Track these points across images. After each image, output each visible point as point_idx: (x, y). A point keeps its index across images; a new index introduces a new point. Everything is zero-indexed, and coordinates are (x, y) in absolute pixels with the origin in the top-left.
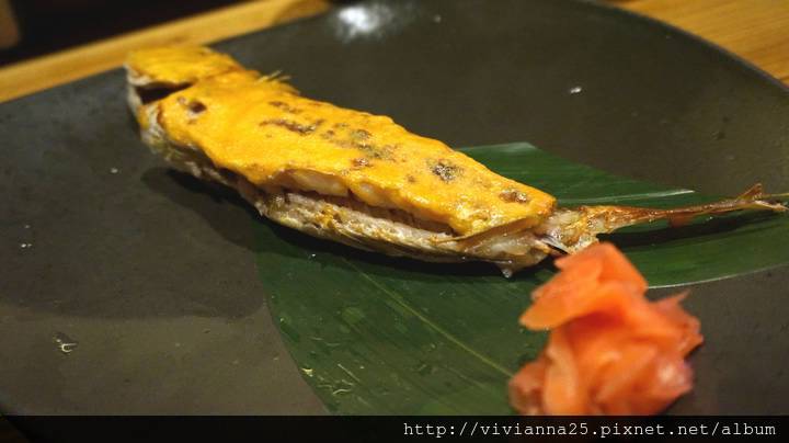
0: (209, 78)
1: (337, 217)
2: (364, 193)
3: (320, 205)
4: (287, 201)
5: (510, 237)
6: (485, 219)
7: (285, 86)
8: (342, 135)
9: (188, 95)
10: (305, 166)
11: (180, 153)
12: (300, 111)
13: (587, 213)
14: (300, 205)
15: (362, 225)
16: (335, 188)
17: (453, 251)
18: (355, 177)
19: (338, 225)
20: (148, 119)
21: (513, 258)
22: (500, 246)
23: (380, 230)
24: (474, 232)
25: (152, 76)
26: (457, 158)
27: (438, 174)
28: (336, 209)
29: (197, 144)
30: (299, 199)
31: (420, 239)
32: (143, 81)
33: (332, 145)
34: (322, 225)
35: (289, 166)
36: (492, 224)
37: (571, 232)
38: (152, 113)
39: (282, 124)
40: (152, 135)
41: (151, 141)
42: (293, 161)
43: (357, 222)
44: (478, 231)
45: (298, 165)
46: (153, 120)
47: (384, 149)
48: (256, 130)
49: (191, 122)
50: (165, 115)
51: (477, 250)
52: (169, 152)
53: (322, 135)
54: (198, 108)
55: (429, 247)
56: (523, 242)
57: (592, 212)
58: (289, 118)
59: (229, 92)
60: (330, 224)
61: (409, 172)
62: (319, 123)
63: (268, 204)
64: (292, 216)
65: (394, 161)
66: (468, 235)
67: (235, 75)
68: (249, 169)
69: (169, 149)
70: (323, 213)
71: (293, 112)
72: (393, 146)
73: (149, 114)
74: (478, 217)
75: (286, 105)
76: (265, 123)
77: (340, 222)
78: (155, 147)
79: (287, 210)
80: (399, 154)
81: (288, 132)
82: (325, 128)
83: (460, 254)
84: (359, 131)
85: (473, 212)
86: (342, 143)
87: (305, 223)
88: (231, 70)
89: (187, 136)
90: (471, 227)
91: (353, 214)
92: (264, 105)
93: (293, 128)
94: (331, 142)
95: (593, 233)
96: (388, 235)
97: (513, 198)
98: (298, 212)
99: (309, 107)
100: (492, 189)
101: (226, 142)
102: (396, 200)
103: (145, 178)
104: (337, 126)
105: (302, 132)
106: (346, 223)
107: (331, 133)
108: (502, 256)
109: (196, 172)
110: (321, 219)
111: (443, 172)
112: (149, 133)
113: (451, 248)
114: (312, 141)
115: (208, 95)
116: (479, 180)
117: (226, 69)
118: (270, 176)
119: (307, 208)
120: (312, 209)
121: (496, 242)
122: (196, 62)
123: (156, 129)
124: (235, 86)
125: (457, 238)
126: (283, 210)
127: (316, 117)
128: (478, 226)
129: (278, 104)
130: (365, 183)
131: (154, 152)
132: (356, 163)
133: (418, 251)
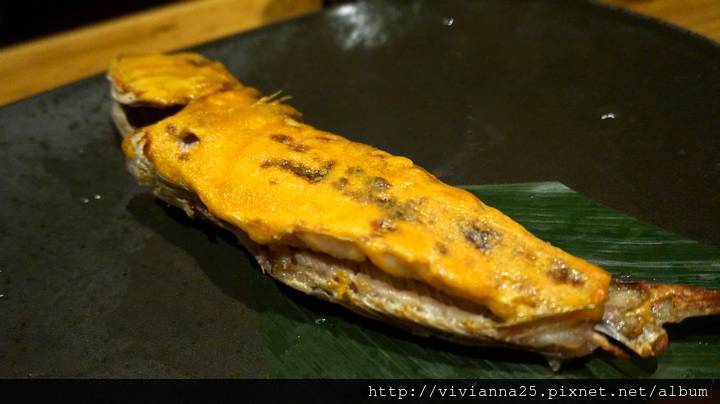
0: (203, 99)
1: (353, 286)
2: (388, 264)
3: (334, 271)
4: (294, 262)
5: (562, 329)
6: (533, 305)
7: (287, 109)
8: (357, 184)
9: (179, 121)
10: (317, 230)
11: (171, 190)
12: (307, 148)
13: (649, 296)
14: (309, 268)
15: (384, 300)
16: (352, 254)
17: (492, 339)
18: (376, 246)
19: (353, 296)
20: (134, 149)
21: (563, 349)
22: (549, 337)
23: (405, 308)
24: (518, 320)
25: (138, 94)
26: (493, 218)
27: (472, 241)
28: (352, 277)
29: (189, 185)
30: (309, 261)
31: (452, 321)
32: (128, 99)
33: (347, 199)
34: (336, 295)
35: (298, 227)
36: (541, 311)
37: (633, 321)
38: (138, 143)
39: (287, 166)
40: (138, 166)
41: (138, 173)
42: (303, 222)
43: (377, 295)
44: (525, 319)
45: (310, 227)
46: (140, 151)
47: (408, 206)
48: (258, 172)
49: (183, 157)
50: (153, 147)
51: (521, 340)
52: (157, 186)
53: (334, 185)
54: (190, 138)
55: (461, 332)
56: (576, 335)
57: (656, 295)
58: (296, 158)
59: (225, 119)
60: (345, 296)
61: (438, 239)
62: (330, 165)
63: (272, 263)
64: (300, 280)
65: (421, 222)
66: (511, 322)
67: (230, 95)
68: (250, 225)
69: (158, 183)
70: (337, 279)
71: (299, 149)
72: (417, 201)
73: (134, 141)
74: (522, 301)
75: (291, 139)
76: (266, 165)
77: (356, 291)
78: (142, 180)
79: (294, 272)
80: (426, 213)
81: (295, 178)
82: (338, 173)
83: (501, 342)
84: (377, 179)
85: (516, 295)
86: (357, 196)
87: (314, 288)
88: (226, 88)
89: (178, 174)
90: (515, 313)
91: (373, 286)
92: (266, 140)
93: (299, 171)
94: (346, 194)
95: (659, 322)
96: (413, 315)
97: (562, 277)
98: (308, 277)
99: (316, 143)
100: (537, 264)
101: (224, 187)
102: (424, 275)
103: (131, 207)
104: (350, 171)
105: (311, 177)
106: (365, 296)
107: (344, 181)
108: (551, 348)
109: (189, 211)
110: (335, 288)
111: (478, 237)
112: (136, 165)
113: (490, 335)
114: (323, 191)
115: (202, 124)
116: (521, 249)
117: (220, 86)
118: (276, 237)
119: (317, 272)
120: (323, 274)
121: (544, 332)
122: (186, 77)
123: (142, 161)
124: (230, 110)
125: (499, 325)
126: (290, 271)
127: (326, 158)
128: (524, 313)
129: (281, 139)
130: (389, 254)
131: (140, 184)
132: (377, 225)
133: (450, 334)
